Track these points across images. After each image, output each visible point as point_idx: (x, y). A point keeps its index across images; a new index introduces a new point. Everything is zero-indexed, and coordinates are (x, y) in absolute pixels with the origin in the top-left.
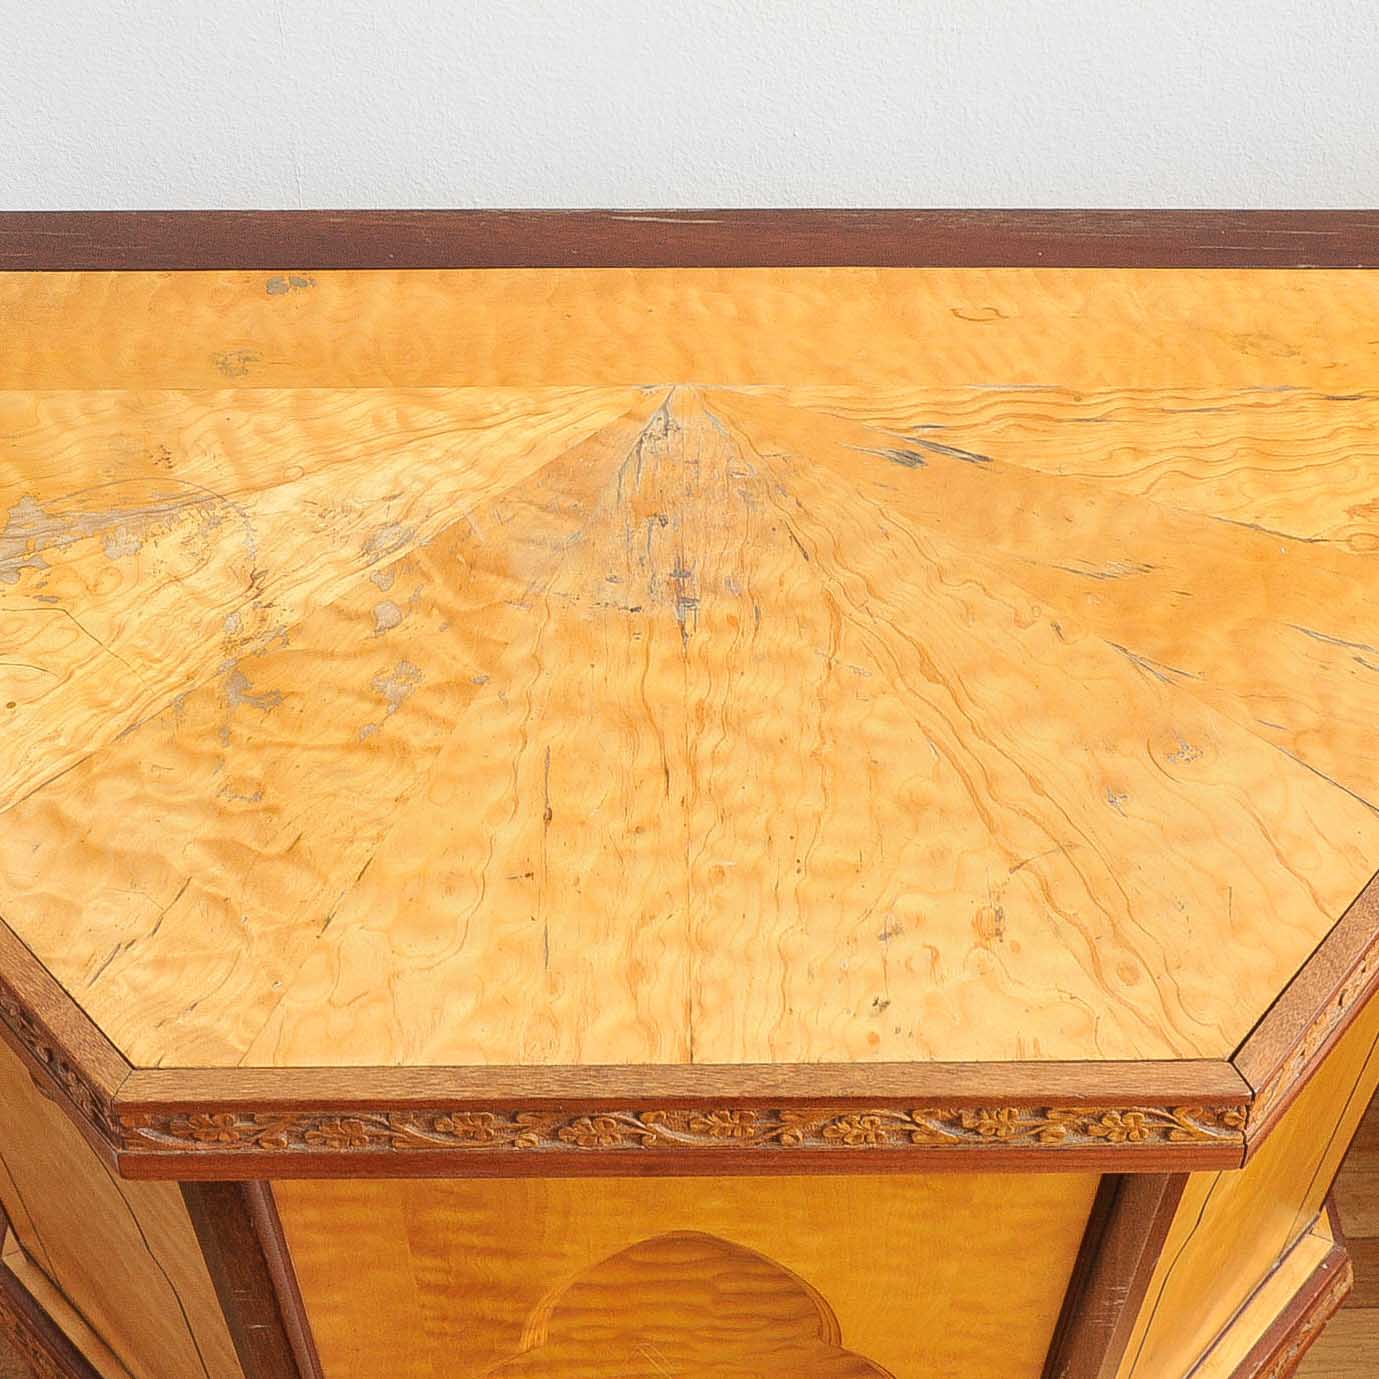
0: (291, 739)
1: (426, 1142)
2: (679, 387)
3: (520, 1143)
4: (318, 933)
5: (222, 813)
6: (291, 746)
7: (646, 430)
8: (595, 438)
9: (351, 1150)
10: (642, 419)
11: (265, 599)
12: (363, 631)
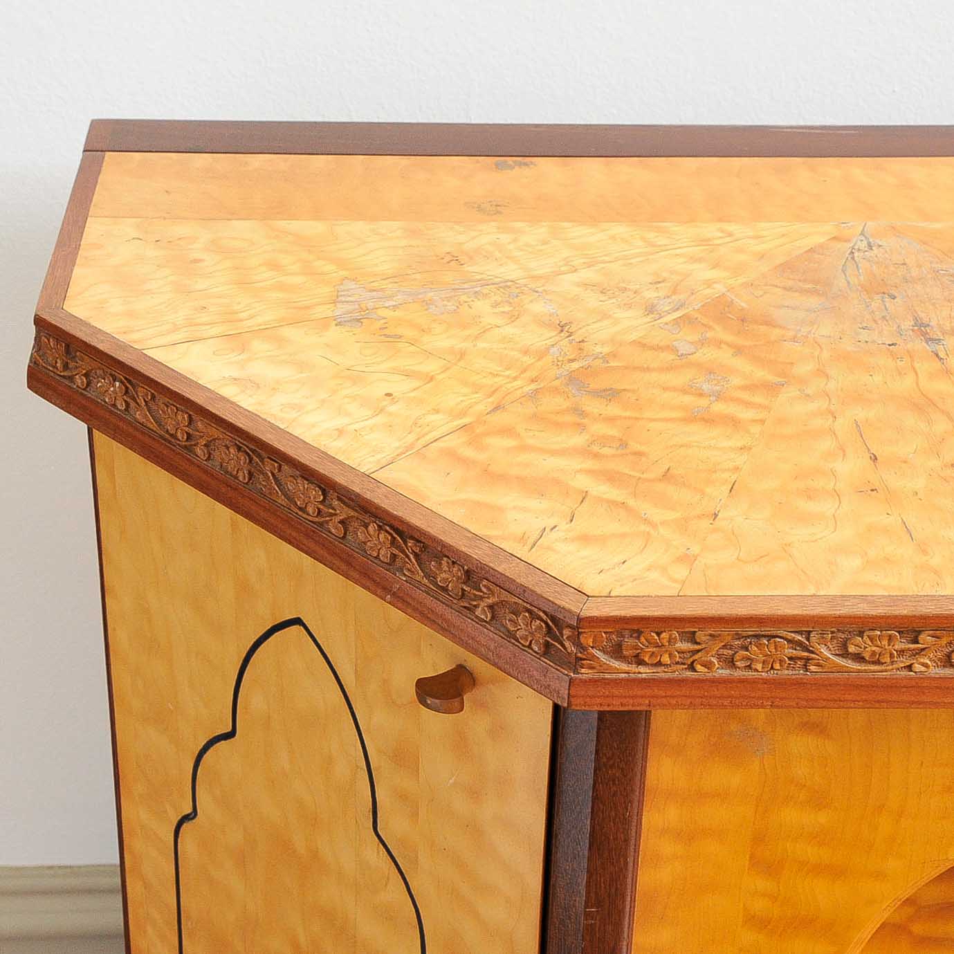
0: (637, 415)
1: (838, 665)
2: (869, 223)
3: (917, 667)
4: (711, 522)
5: (596, 456)
6: (637, 419)
7: (854, 245)
8: (811, 250)
9: (772, 674)
10: (848, 241)
11: (577, 337)
12: (668, 357)
